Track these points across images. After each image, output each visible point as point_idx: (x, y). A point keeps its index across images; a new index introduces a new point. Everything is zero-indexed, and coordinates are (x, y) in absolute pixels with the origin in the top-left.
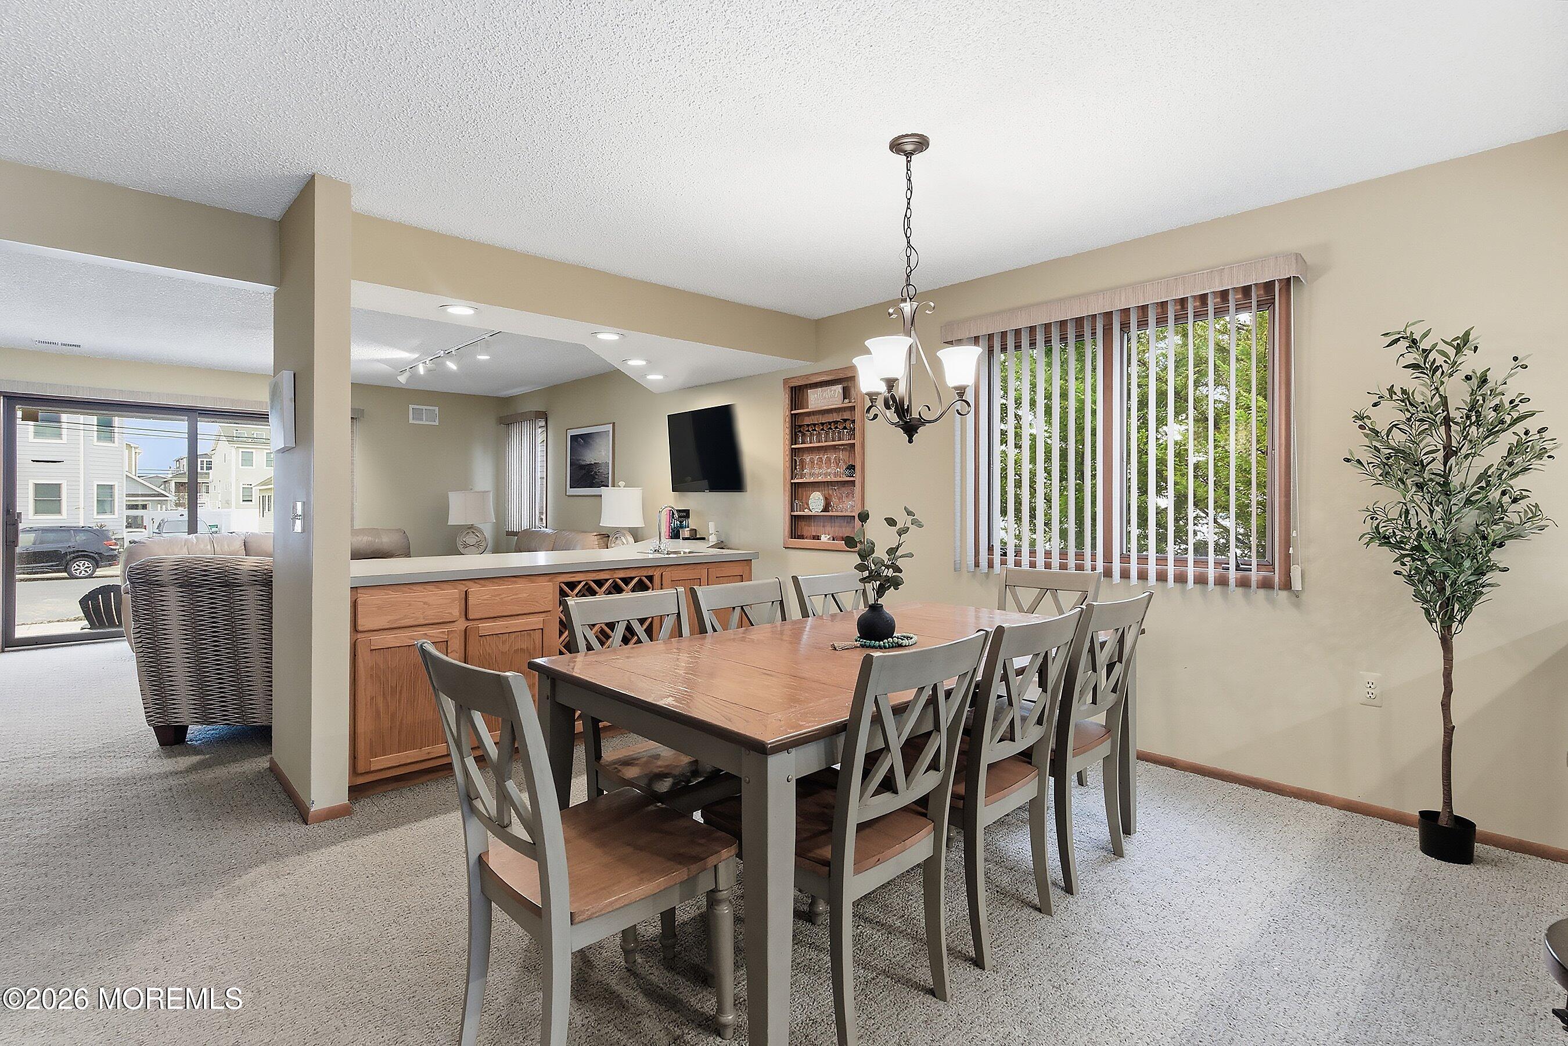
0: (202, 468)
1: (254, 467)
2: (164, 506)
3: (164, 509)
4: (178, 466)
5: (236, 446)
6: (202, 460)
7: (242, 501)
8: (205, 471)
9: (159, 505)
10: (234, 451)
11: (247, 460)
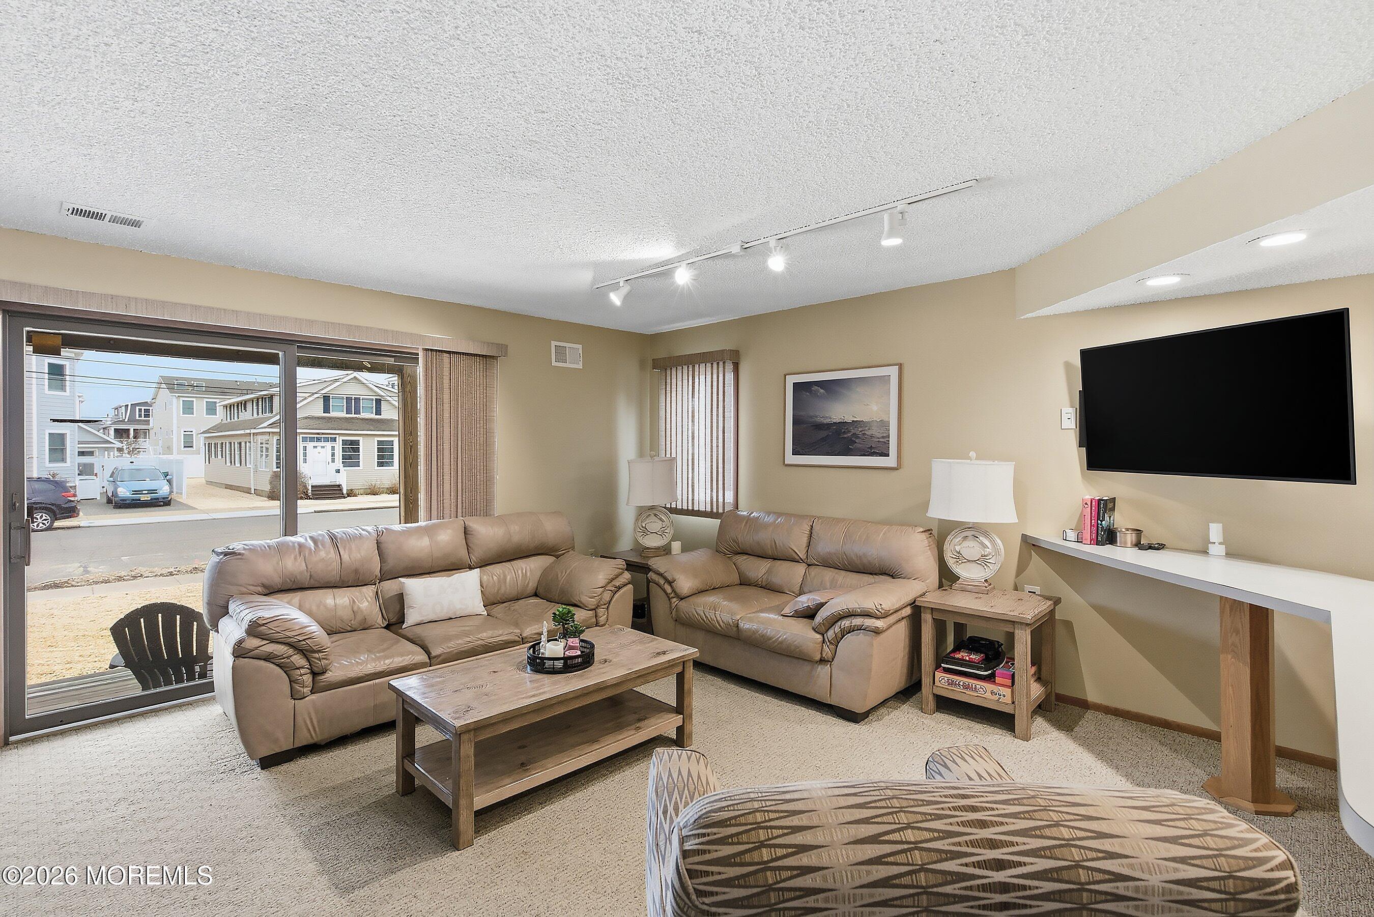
0: (140, 416)
1: (195, 415)
2: (112, 453)
3: (112, 456)
4: (116, 413)
5: (177, 395)
6: (140, 408)
7: (183, 446)
8: (143, 418)
9: (106, 452)
10: (175, 400)
11: (188, 408)
